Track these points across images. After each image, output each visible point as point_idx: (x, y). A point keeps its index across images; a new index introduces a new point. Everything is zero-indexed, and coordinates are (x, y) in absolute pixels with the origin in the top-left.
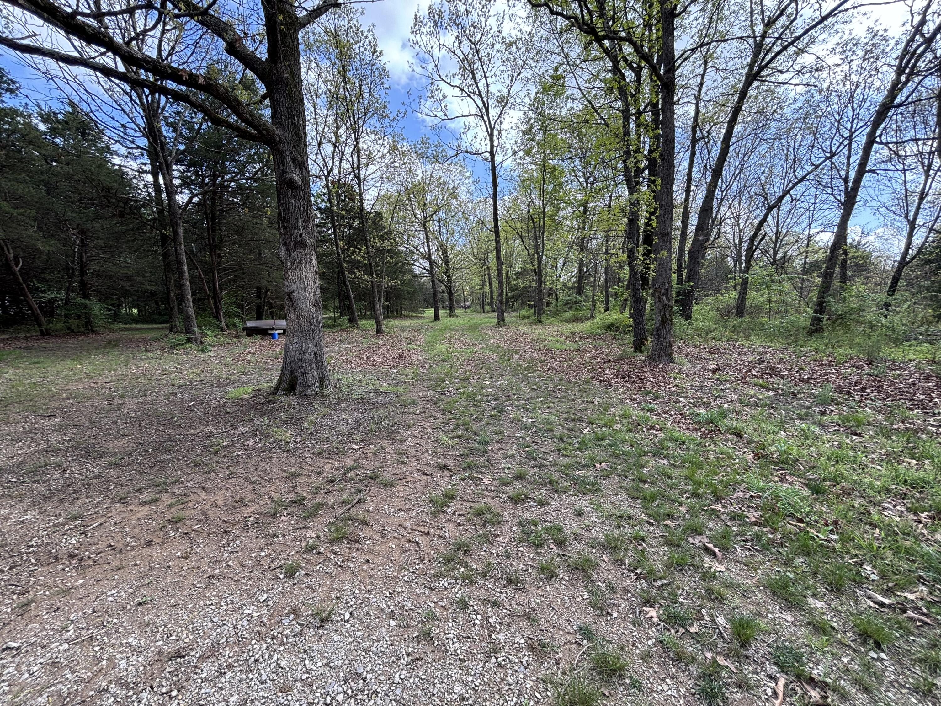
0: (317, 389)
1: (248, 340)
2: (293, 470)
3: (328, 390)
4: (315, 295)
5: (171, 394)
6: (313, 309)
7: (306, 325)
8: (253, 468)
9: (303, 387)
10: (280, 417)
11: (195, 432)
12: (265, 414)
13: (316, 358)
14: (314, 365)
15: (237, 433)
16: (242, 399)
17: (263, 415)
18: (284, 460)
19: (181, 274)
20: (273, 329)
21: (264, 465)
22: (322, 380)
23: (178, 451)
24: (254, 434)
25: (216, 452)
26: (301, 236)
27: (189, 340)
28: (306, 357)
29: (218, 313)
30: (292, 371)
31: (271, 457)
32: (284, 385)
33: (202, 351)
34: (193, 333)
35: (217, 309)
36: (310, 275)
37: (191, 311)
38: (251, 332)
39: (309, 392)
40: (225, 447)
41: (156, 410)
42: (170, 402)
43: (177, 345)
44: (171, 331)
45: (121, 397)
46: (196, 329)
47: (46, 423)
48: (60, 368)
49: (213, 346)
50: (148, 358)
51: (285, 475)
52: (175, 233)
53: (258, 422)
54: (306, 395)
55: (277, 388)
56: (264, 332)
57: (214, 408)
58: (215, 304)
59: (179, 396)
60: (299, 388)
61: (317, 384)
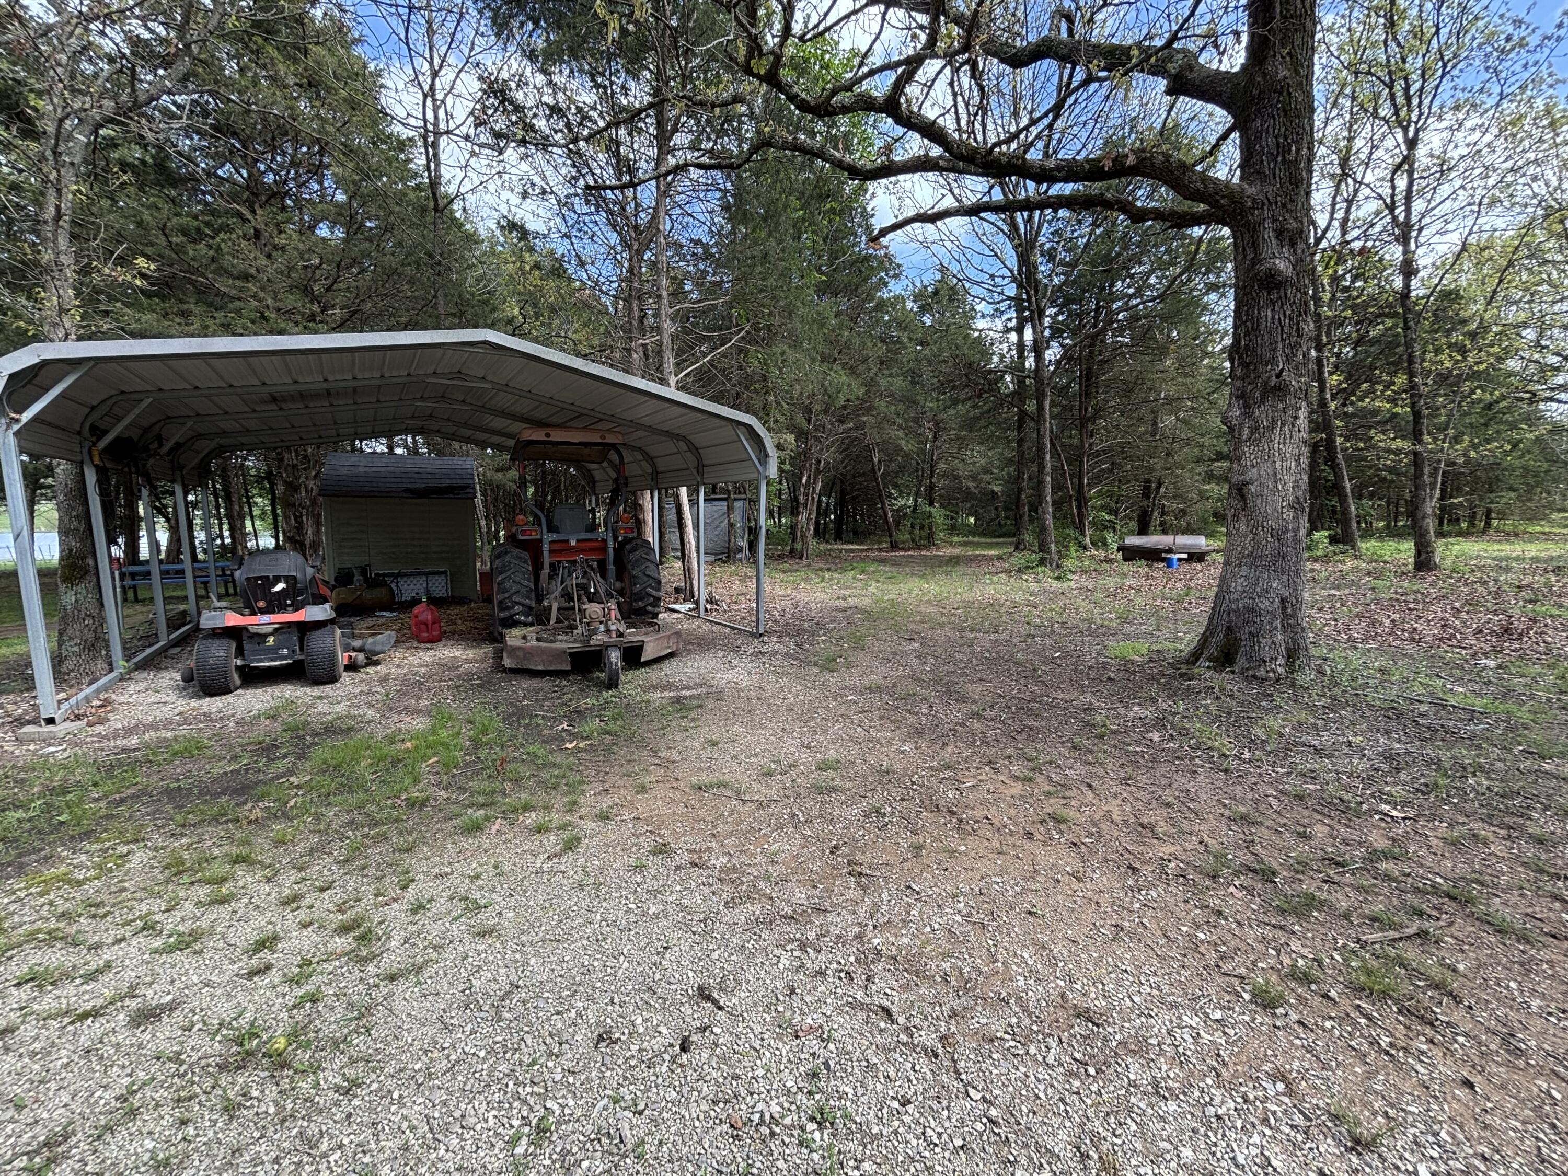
0: (1280, 670)
1: (1126, 567)
2: (1242, 809)
3: (1306, 677)
4: (1296, 485)
5: (1028, 635)
6: (1289, 515)
7: (1269, 544)
8: (1165, 782)
9: (1250, 659)
10: (1205, 706)
11: (1067, 697)
12: (1175, 694)
13: (1284, 609)
14: (1278, 623)
15: (1130, 714)
16: (1132, 662)
17: (1173, 695)
18: (1219, 784)
19: (1041, 466)
20: (1170, 551)
21: (1182, 781)
22: (1292, 655)
23: (1048, 719)
24: (1160, 723)
25: (1102, 737)
26: (1279, 376)
27: (1042, 562)
28: (1264, 605)
29: (1082, 522)
30: (1229, 628)
31: (1195, 772)
32: (1212, 650)
33: (1058, 578)
34: (1048, 551)
35: (1082, 516)
36: (1289, 449)
37: (1049, 520)
38: (1130, 554)
39: (1262, 673)
40: (1115, 732)
41: (1013, 655)
42: (1029, 646)
43: (1027, 568)
44: (1017, 548)
45: (972, 630)
46: (1053, 546)
47: (908, 647)
48: (910, 585)
49: (1074, 573)
50: (992, 582)
51: (1227, 813)
52: (1040, 407)
53: (1165, 706)
54: (1254, 676)
55: (1196, 656)
56: (1153, 556)
57: (1090, 668)
58: (1079, 507)
59: (1038, 640)
60: (1241, 662)
61: (1281, 661)
